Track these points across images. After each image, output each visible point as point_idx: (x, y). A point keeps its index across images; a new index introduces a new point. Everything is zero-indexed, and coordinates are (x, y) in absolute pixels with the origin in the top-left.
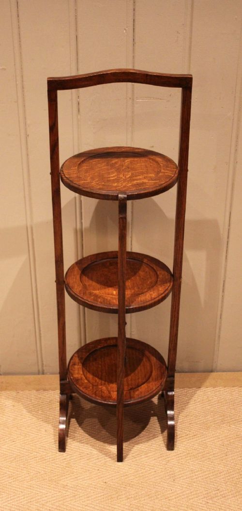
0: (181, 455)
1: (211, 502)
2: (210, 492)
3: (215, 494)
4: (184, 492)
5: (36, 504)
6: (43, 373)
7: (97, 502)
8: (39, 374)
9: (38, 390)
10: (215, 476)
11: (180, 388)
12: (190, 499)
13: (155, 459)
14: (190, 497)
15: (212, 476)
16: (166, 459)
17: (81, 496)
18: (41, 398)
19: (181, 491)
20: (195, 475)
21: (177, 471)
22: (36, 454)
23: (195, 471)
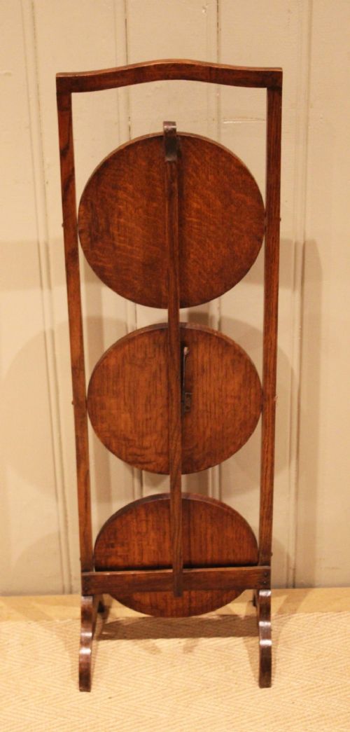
6: (71, 592)
8: (63, 592)
11: (306, 612)
13: (265, 725)
16: (284, 723)
18: (68, 631)
22: (62, 719)
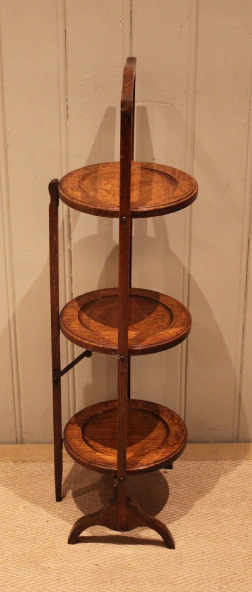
0: (190, 535)
1: (226, 587)
2: (225, 577)
3: (231, 578)
4: (192, 576)
5: (12, 588)
6: (22, 443)
7: (86, 586)
8: (17, 443)
9: (15, 462)
10: (231, 559)
11: (192, 461)
12: (200, 584)
14: (201, 582)
15: (227, 559)
17: (67, 580)
18: (19, 470)
19: (190, 575)
20: (207, 558)
21: (185, 553)
22: (12, 532)
23: (208, 553)
